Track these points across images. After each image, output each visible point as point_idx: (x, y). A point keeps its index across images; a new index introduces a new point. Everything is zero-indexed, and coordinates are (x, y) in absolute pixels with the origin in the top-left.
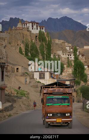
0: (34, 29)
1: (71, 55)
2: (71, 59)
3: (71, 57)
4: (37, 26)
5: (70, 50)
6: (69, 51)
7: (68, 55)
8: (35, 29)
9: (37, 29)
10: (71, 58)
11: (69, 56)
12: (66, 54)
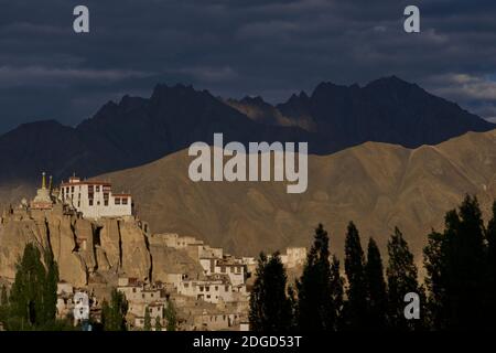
0: (95, 202)
1: (208, 289)
2: (209, 300)
3: (208, 293)
4: (106, 195)
5: (212, 271)
6: (209, 273)
7: (202, 289)
8: (99, 203)
9: (106, 203)
10: (209, 297)
11: (204, 291)
12: (194, 285)
